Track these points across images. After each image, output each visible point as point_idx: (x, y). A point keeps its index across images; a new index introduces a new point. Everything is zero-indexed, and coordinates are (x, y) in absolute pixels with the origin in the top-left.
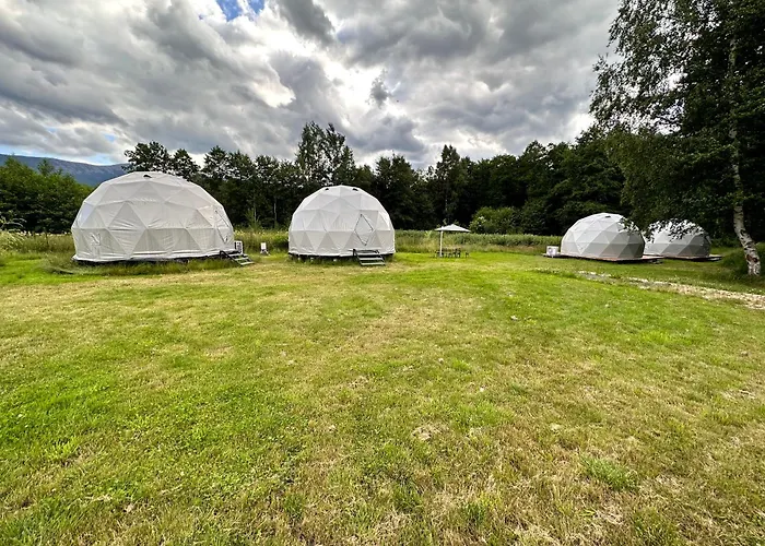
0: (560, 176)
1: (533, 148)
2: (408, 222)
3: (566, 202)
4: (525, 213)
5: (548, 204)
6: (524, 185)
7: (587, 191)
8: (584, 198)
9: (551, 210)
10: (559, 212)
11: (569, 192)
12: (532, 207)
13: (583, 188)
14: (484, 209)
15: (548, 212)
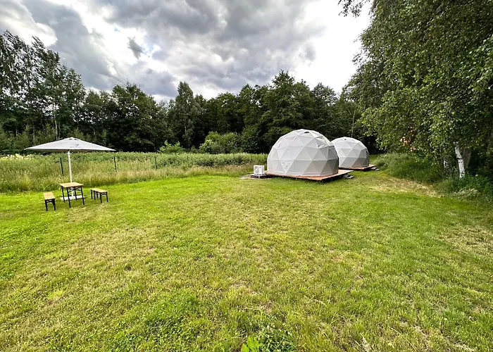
0: (264, 109)
1: (246, 89)
2: (146, 145)
3: (270, 128)
4: (243, 137)
5: (258, 130)
6: (241, 115)
7: (283, 119)
8: (282, 125)
9: (261, 134)
10: (266, 135)
11: (271, 121)
12: (248, 132)
13: (280, 117)
14: (213, 134)
15: (259, 136)
